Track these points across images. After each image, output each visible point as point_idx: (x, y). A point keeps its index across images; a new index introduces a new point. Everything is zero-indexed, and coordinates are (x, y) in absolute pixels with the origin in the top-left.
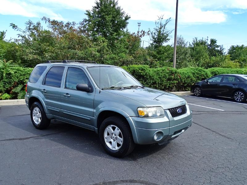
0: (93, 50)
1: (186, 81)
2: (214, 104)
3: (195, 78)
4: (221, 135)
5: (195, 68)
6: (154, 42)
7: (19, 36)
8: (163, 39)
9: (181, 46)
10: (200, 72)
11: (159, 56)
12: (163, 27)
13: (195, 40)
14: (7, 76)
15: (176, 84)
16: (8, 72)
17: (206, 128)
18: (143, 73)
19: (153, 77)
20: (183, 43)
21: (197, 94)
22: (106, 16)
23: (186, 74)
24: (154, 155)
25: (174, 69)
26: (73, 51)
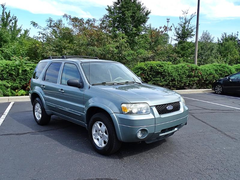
0: (112, 46)
1: (208, 78)
2: (233, 102)
3: (218, 75)
4: (226, 134)
5: (218, 64)
6: (178, 38)
7: (39, 33)
8: (188, 35)
9: (207, 42)
10: (224, 68)
11: (182, 52)
12: (187, 22)
13: (224, 35)
14: (23, 73)
15: (197, 81)
16: (24, 69)
17: (213, 127)
18: (161, 70)
19: (171, 73)
20: (209, 39)
21: (218, 92)
22: (126, 12)
23: (208, 70)
24: (144, 153)
25: (195, 65)
26: (92, 47)
